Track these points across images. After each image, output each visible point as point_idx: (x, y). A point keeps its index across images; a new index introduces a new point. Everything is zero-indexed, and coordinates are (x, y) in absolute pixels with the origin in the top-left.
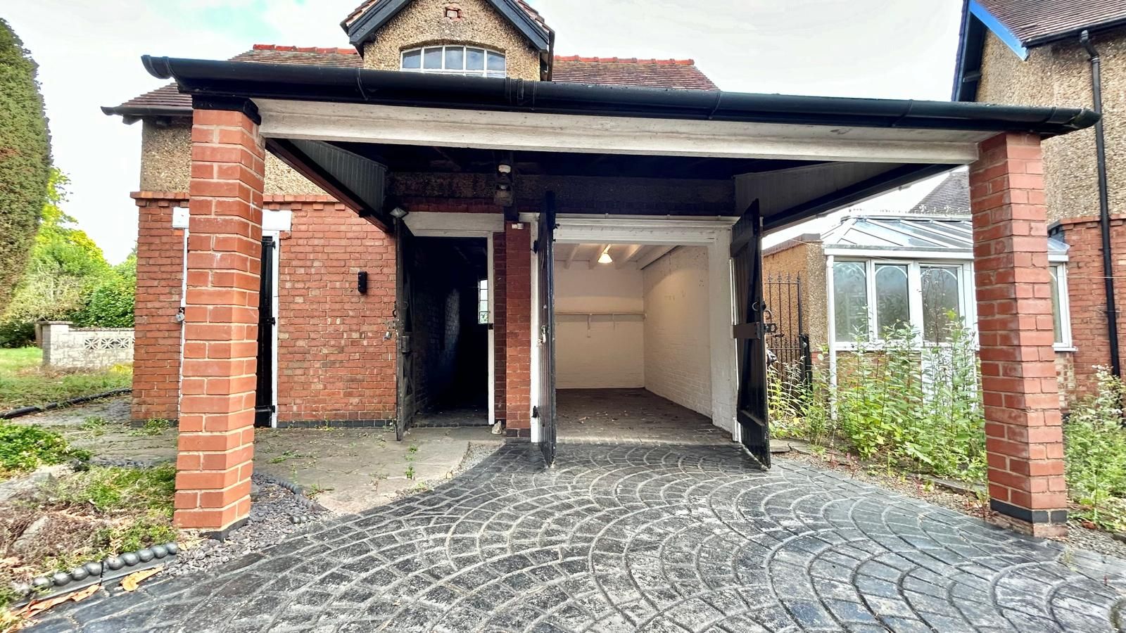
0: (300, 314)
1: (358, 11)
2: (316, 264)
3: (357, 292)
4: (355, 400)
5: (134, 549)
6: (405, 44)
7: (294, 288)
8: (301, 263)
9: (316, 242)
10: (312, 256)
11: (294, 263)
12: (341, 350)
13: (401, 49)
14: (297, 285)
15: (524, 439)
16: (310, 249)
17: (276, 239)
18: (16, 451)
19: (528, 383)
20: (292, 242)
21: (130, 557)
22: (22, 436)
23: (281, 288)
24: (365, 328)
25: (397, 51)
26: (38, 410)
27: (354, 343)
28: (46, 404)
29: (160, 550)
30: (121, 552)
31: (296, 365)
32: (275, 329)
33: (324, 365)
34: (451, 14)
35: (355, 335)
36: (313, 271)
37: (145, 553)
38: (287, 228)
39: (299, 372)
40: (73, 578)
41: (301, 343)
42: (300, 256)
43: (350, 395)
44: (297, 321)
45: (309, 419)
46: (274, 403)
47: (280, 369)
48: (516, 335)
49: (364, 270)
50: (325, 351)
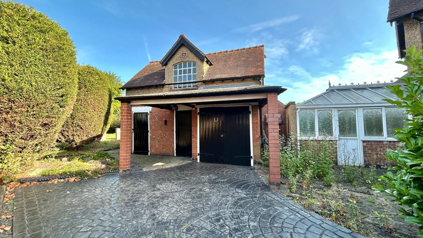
0: (153, 130)
1: (163, 59)
2: (156, 118)
3: (165, 125)
4: (164, 150)
5: (113, 170)
6: (174, 64)
7: (152, 124)
8: (153, 118)
9: (156, 113)
10: (156, 116)
11: (152, 118)
12: (162, 138)
13: (173, 65)
14: (153, 123)
15: (196, 161)
16: (155, 115)
17: (149, 113)
18: (104, 156)
19: (197, 147)
20: (152, 113)
21: (112, 171)
22: (105, 154)
23: (150, 124)
24: (166, 133)
25: (172, 66)
26: (111, 149)
27: (164, 136)
28: (113, 148)
29: (116, 171)
30: (111, 171)
31: (153, 141)
32: (149, 133)
33: (158, 141)
34: (184, 55)
35: (164, 135)
36: (156, 120)
37: (114, 171)
38: (151, 110)
39: (154, 143)
40: (106, 173)
41: (154, 136)
42: (153, 116)
43: (163, 148)
44: (153, 131)
45: (156, 154)
46: (149, 150)
47: (150, 142)
48: (194, 135)
49: (166, 119)
50: (158, 138)
